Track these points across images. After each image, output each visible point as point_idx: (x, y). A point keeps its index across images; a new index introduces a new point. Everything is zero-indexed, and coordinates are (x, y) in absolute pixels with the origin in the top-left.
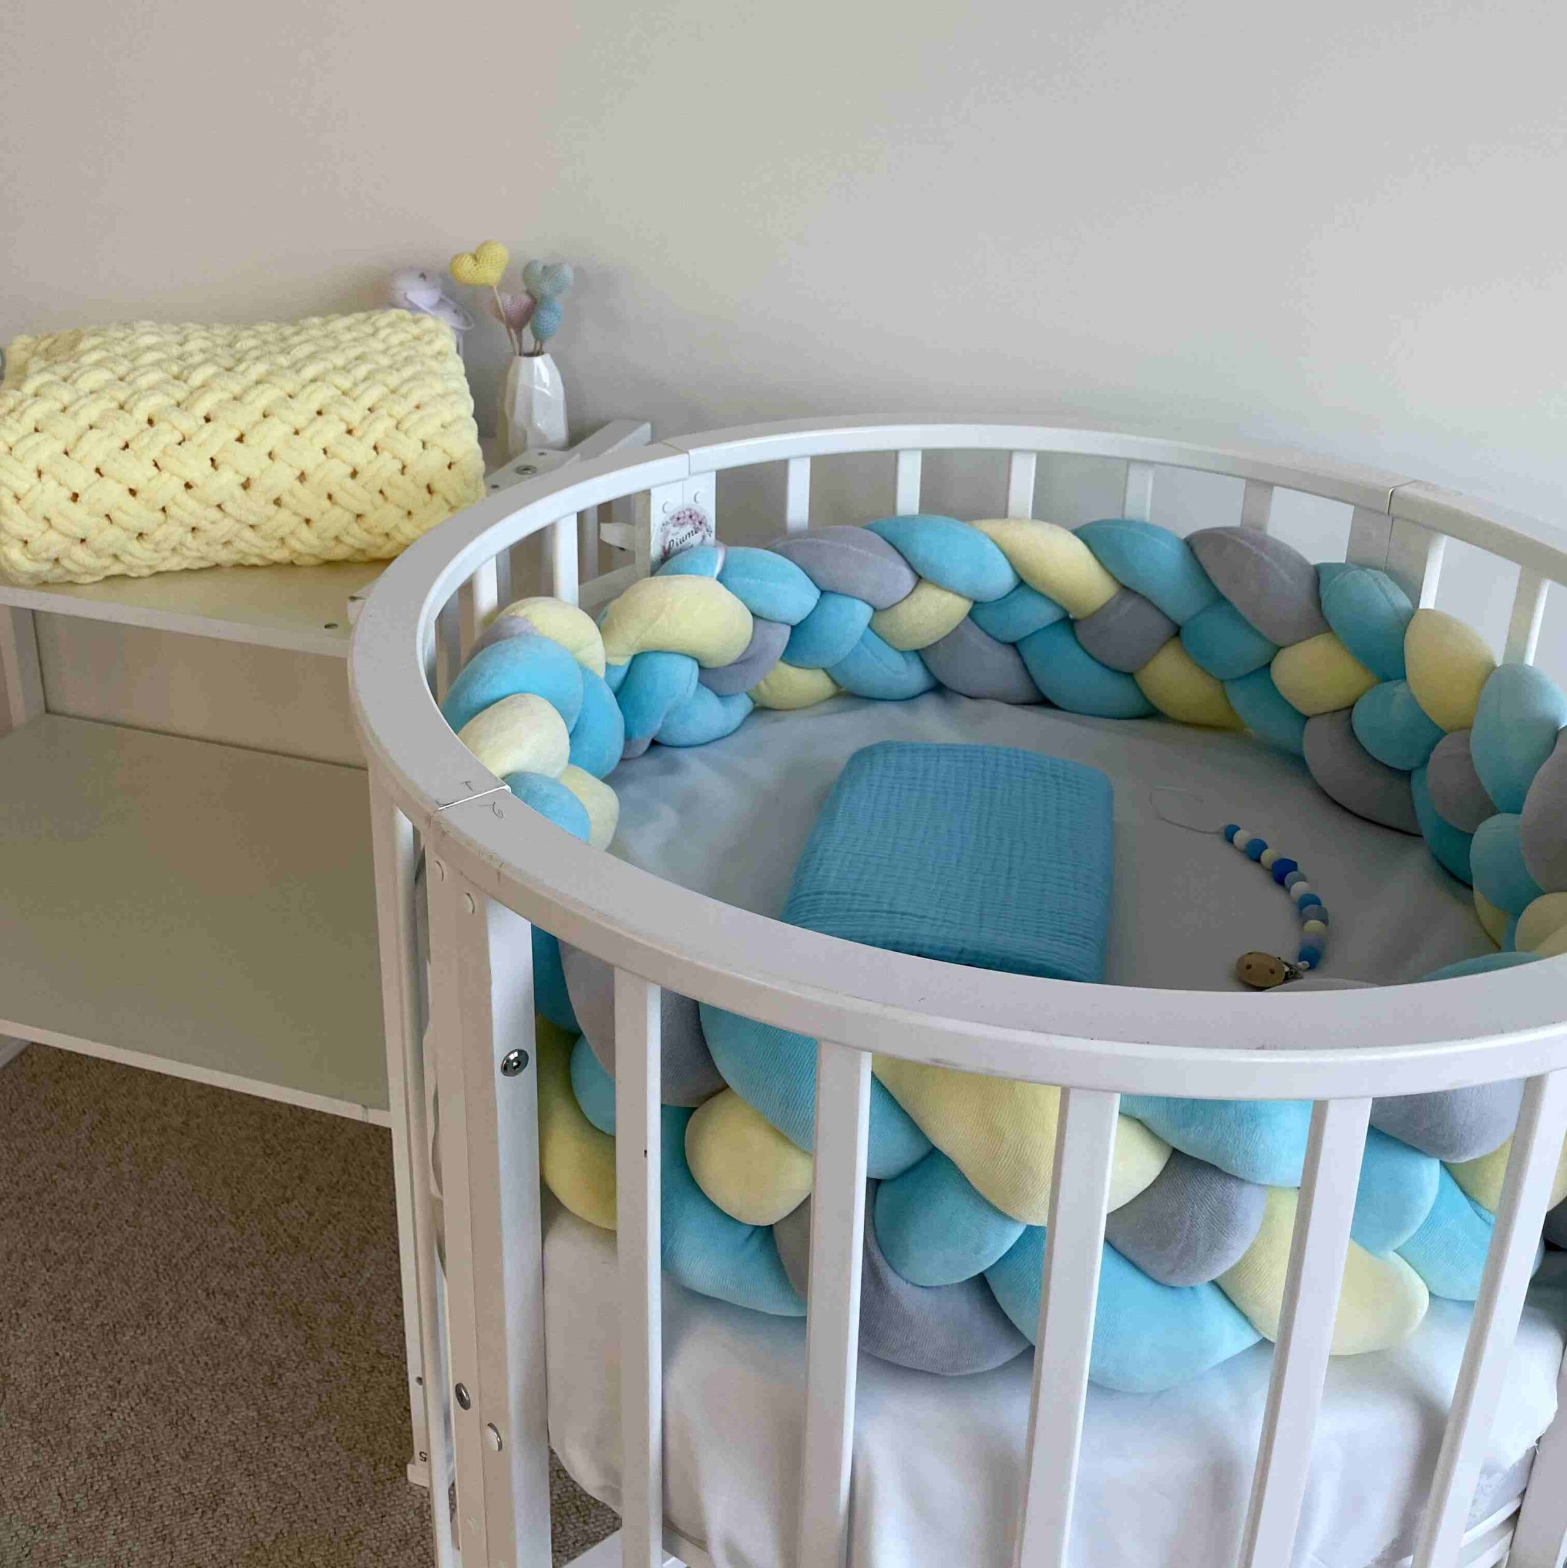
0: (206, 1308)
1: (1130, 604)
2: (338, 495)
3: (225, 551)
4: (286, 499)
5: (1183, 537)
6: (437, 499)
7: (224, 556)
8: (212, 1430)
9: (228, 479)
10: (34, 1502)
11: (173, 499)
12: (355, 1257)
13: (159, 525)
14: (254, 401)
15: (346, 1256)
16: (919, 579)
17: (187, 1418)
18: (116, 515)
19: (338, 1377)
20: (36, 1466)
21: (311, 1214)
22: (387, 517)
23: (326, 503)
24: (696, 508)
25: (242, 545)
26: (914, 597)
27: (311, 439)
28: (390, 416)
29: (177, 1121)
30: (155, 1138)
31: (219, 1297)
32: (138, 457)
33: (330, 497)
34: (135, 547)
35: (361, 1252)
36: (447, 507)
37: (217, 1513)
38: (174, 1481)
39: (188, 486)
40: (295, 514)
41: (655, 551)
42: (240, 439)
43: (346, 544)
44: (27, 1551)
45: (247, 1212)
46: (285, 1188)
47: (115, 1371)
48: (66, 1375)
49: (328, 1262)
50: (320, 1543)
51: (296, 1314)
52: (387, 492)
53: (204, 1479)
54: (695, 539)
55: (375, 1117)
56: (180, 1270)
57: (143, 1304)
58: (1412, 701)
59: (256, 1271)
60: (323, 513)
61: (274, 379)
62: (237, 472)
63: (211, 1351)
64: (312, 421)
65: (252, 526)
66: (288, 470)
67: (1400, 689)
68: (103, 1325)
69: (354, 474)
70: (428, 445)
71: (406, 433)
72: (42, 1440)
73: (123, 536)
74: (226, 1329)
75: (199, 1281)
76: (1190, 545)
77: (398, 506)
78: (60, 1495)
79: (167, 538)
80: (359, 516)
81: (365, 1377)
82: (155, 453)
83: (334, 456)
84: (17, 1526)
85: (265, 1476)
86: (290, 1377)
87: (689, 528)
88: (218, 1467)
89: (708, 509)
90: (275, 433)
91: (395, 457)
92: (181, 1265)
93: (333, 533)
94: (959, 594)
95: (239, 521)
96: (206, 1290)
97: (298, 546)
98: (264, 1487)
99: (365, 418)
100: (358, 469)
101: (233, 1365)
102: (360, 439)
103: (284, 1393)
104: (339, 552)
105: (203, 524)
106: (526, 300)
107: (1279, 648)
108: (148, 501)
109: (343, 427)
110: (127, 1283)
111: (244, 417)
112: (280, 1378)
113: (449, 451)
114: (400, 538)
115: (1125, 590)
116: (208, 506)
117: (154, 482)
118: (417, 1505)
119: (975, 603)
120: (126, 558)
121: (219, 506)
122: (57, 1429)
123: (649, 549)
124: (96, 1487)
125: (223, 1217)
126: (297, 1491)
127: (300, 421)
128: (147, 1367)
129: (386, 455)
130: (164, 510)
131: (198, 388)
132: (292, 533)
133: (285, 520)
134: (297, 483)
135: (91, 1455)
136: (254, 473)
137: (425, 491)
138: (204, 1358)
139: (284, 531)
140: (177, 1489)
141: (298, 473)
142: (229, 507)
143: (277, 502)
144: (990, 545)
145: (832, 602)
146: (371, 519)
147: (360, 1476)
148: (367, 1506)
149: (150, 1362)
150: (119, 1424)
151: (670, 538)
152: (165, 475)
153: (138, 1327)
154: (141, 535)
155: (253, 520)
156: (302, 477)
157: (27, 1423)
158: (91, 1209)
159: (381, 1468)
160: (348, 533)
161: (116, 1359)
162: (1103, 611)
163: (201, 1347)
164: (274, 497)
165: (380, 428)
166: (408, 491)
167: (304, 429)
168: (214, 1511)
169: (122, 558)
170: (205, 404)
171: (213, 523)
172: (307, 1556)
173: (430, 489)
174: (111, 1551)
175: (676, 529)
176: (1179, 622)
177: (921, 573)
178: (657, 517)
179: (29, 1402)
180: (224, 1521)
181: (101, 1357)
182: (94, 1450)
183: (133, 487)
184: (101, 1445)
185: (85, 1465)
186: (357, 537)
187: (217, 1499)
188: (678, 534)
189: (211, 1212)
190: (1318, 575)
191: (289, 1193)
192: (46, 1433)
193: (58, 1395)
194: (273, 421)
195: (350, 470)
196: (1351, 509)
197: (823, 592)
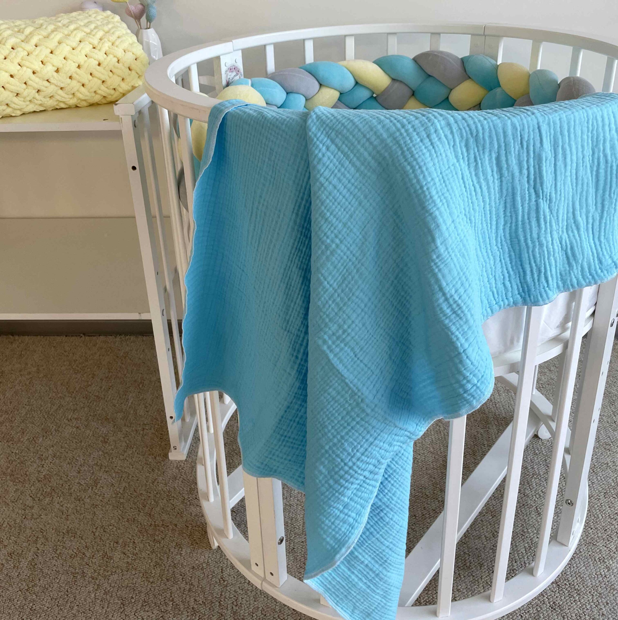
0: (69, 425)
1: (397, 85)
2: (95, 73)
3: (51, 101)
4: (74, 75)
5: (412, 57)
6: (133, 72)
7: (51, 103)
8: (86, 461)
9: (49, 69)
10: (21, 501)
11: (29, 78)
12: (124, 397)
13: (25, 90)
14: (53, 38)
15: (120, 397)
16: (321, 85)
17: (74, 460)
18: (6, 86)
19: (131, 435)
20: (17, 490)
21: (101, 387)
22: (115, 81)
23: (90, 77)
24: (235, 64)
25: (59, 98)
26: (320, 92)
27: (80, 51)
28: (109, 41)
29: (34, 369)
30: (27, 376)
31: (73, 420)
32: (12, 62)
33: (91, 74)
34: (16, 100)
35: (126, 395)
36: (137, 76)
37: (98, 487)
38: (77, 481)
39: (34, 73)
40: (79, 82)
41: (224, 83)
42: (52, 52)
43: (99, 94)
44: (24, 517)
45: (75, 392)
46: (88, 382)
47: (39, 453)
48: (19, 458)
49: (114, 401)
50: (142, 486)
51: (107, 419)
52: (114, 70)
53: (89, 478)
54: (237, 78)
55: (144, 317)
56: (54, 415)
57: (42, 429)
58: (504, 92)
59: (86, 409)
60: (89, 81)
61: (59, 30)
62: (53, 66)
63: (76, 437)
64: (79, 44)
65: (61, 88)
66: (73, 64)
67: (498, 90)
68: (28, 439)
69: (99, 65)
70: (126, 51)
71: (117, 46)
72: (17, 481)
73: (11, 95)
74: (80, 430)
75: (63, 417)
76: (415, 60)
77: (119, 76)
78: (31, 496)
79: (28, 95)
80: (103, 82)
81: (142, 432)
82: (18, 60)
83: (91, 57)
84: (16, 510)
85: (113, 470)
86: (111, 439)
87: (234, 73)
88: (93, 472)
89: (240, 66)
90: (65, 50)
91: (115, 57)
92: (54, 413)
93: (93, 90)
94: (336, 89)
95: (56, 86)
96: (67, 419)
97: (81, 96)
98: (114, 475)
99: (99, 42)
100: (101, 62)
101: (87, 440)
102: (99, 50)
103: (111, 444)
104: (97, 98)
105: (42, 88)
106: (140, 7)
107: (451, 90)
108: (19, 79)
109: (91, 47)
110: (33, 424)
111: (52, 43)
112: (108, 439)
113: (134, 53)
114: (121, 90)
115: (393, 80)
116: (43, 80)
117: (20, 71)
118: (175, 466)
119: (341, 94)
120: (12, 105)
121: (47, 80)
122: (22, 476)
123: (222, 82)
124: (45, 490)
125: (65, 395)
126: (127, 473)
127: (74, 45)
128: (52, 448)
129: (111, 56)
130: (25, 83)
131: (29, 35)
132: (78, 91)
133: (75, 85)
134: (78, 69)
135: (39, 481)
136: (60, 66)
137: (128, 69)
138: (74, 441)
139: (75, 89)
140: (79, 483)
141: (77, 65)
142: (52, 80)
143: (70, 77)
144: (345, 69)
145: (292, 96)
146: (109, 82)
147: (150, 462)
148: (156, 471)
149: (53, 446)
150: (47, 468)
151: (229, 77)
152: (25, 68)
153: (43, 436)
154: (17, 94)
155: (62, 85)
156: (79, 67)
157: (8, 477)
158: (9, 404)
159: (158, 458)
160: (100, 89)
161: (38, 449)
162: (387, 89)
163: (72, 437)
164: (70, 75)
165: (106, 46)
166: (122, 70)
167: (76, 48)
168: (96, 486)
169: (11, 106)
170: (34, 40)
171: (46, 87)
172: (138, 492)
173: (130, 69)
174: (59, 509)
175: (230, 74)
176: (414, 89)
177: (321, 83)
178: (224, 69)
179: (7, 470)
180: (101, 489)
181: (32, 449)
182: (40, 479)
183: (12, 74)
184: (42, 477)
185: (38, 485)
186: (104, 90)
187: (96, 483)
188: (232, 75)
189: (60, 395)
190: (463, 61)
191: (90, 383)
192: (18, 478)
193: (18, 465)
194: (64, 45)
195: (97, 63)
196: (470, 36)
197: (287, 93)
